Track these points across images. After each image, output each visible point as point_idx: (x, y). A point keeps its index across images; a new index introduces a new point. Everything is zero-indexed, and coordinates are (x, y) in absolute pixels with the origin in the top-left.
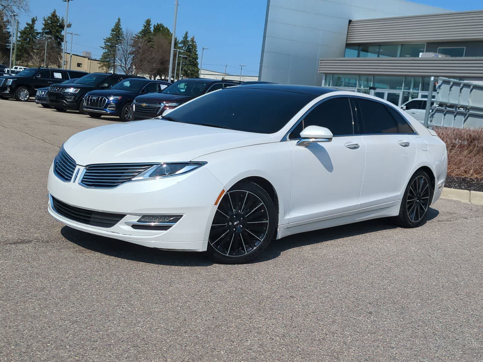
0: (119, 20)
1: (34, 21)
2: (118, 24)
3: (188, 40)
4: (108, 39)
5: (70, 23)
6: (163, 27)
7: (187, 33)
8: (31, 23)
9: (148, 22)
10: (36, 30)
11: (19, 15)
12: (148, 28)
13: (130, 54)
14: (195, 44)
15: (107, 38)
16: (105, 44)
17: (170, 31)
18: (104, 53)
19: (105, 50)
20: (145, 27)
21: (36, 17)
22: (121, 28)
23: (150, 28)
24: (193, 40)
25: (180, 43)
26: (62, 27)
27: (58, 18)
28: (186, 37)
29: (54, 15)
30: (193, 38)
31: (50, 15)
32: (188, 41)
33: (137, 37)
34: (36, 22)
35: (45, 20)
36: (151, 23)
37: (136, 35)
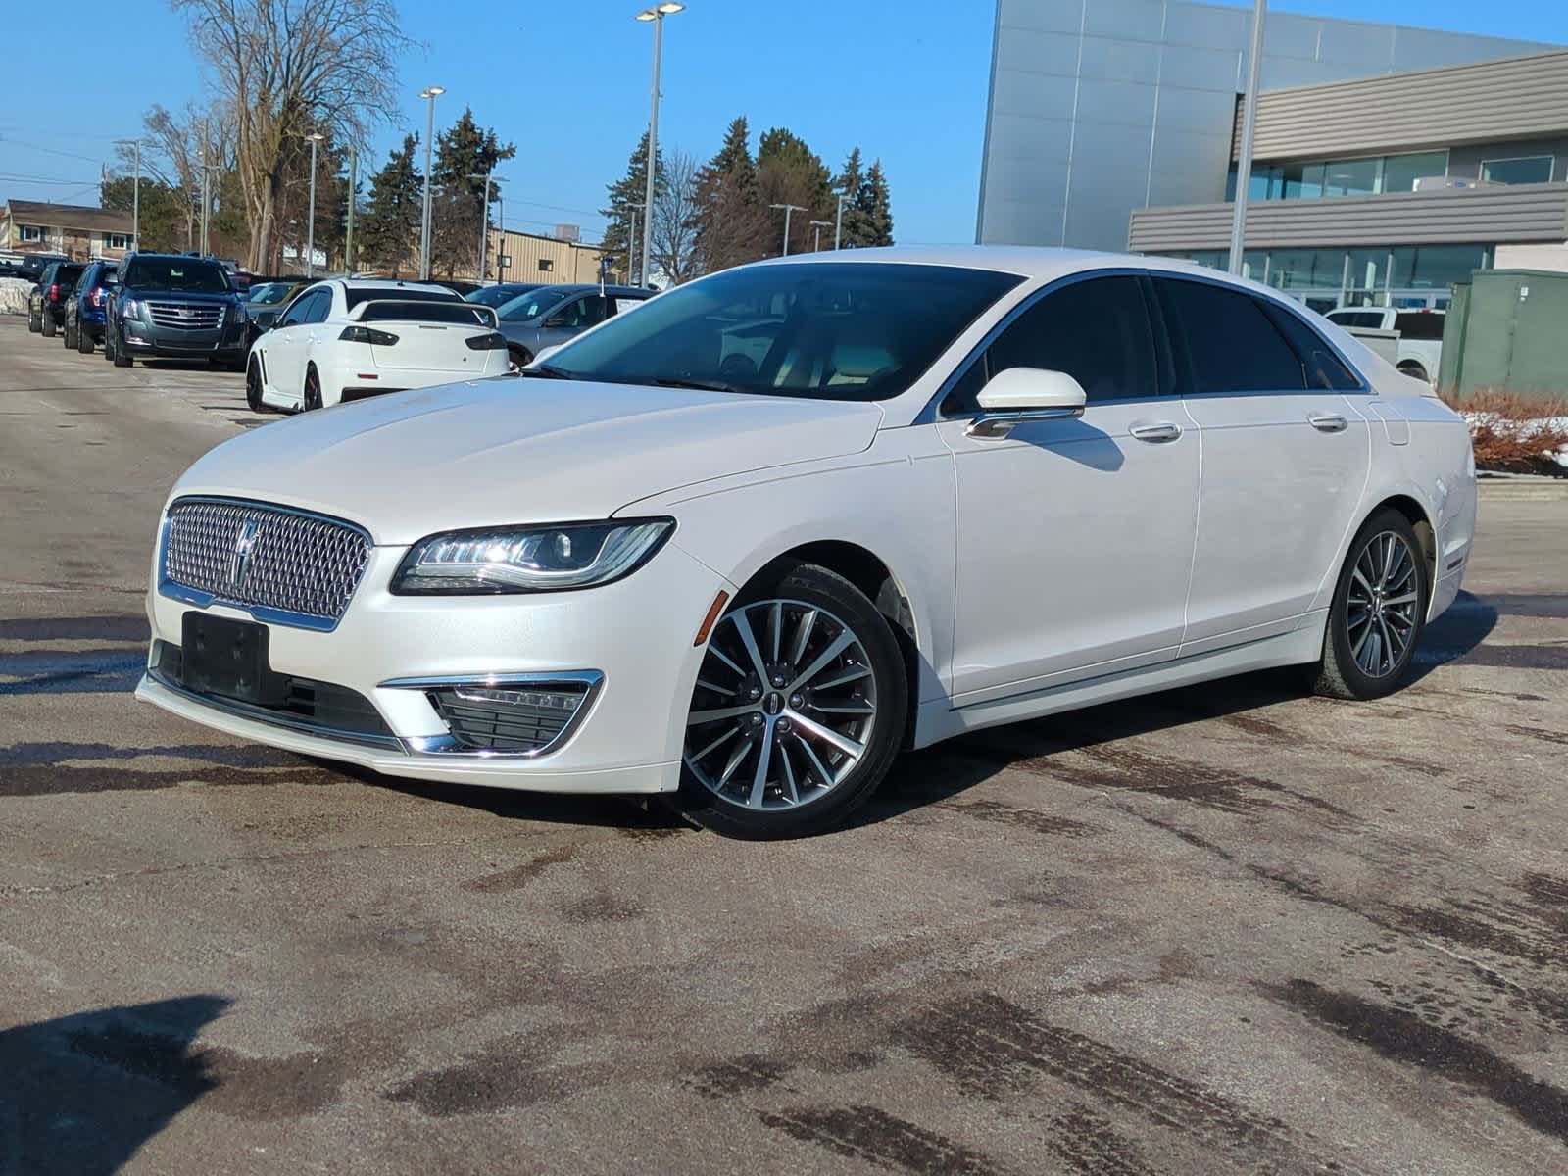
1: (410, 144)
3: (859, 173)
4: (623, 184)
5: (511, 143)
6: (788, 138)
7: (856, 153)
8: (403, 151)
9: (739, 129)
10: (415, 171)
11: (372, 128)
12: (739, 146)
13: (687, 225)
14: (881, 184)
15: (618, 183)
16: (614, 201)
17: (810, 148)
18: (610, 228)
19: (616, 220)
20: (730, 142)
21: (417, 134)
22: (660, 151)
23: (745, 145)
24: (874, 174)
25: (839, 186)
26: (490, 156)
27: (479, 131)
28: (853, 166)
29: (466, 126)
30: (877, 165)
31: (455, 126)
32: (861, 179)
33: (707, 175)
34: (417, 148)
35: (441, 141)
36: (746, 131)
37: (703, 167)
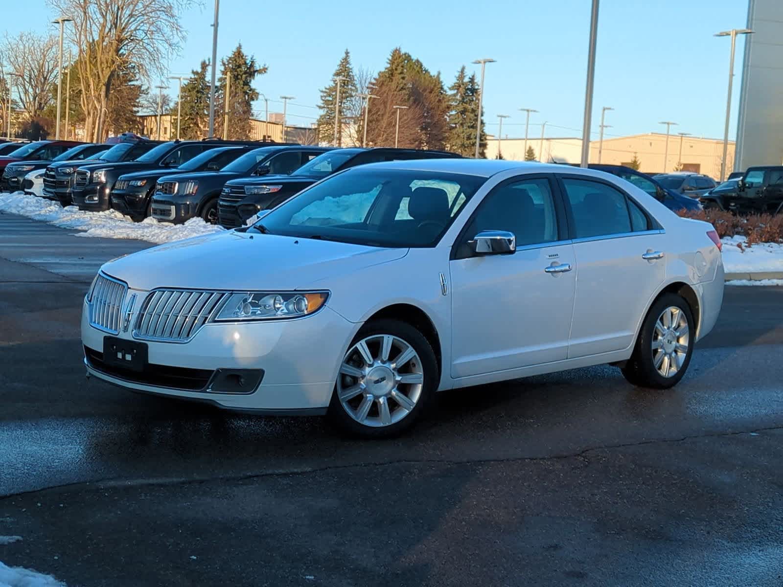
0: (347, 53)
1: (204, 66)
2: (346, 61)
3: (464, 80)
4: (329, 89)
5: (265, 65)
7: (463, 69)
8: (200, 70)
10: (208, 82)
14: (476, 87)
15: (326, 89)
16: (323, 100)
18: (321, 116)
20: (390, 64)
22: (351, 69)
24: (472, 82)
25: (451, 89)
26: (251, 72)
27: (245, 58)
28: (461, 76)
29: (239, 54)
30: (474, 76)
31: (230, 55)
32: (465, 84)
34: (209, 68)
35: (224, 64)
